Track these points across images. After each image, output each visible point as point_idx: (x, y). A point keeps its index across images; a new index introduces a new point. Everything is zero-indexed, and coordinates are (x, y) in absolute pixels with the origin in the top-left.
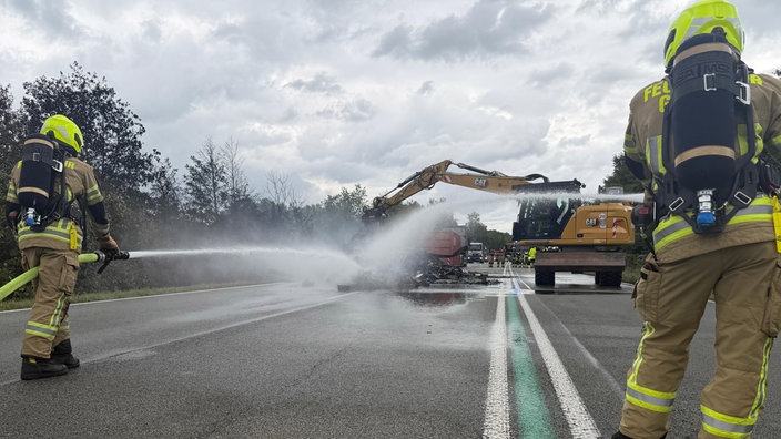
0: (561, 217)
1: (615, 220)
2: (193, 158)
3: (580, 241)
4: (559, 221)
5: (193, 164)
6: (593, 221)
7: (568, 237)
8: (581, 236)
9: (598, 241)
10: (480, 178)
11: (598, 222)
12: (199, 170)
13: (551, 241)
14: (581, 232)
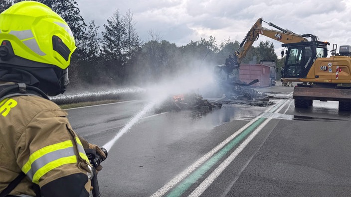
0: (307, 64)
1: (338, 67)
2: (108, 21)
3: (316, 80)
4: (306, 67)
5: (108, 25)
6: (324, 68)
7: (310, 77)
8: (317, 77)
9: (327, 81)
10: (278, 33)
11: (327, 69)
12: (110, 28)
13: (300, 79)
14: (317, 74)
